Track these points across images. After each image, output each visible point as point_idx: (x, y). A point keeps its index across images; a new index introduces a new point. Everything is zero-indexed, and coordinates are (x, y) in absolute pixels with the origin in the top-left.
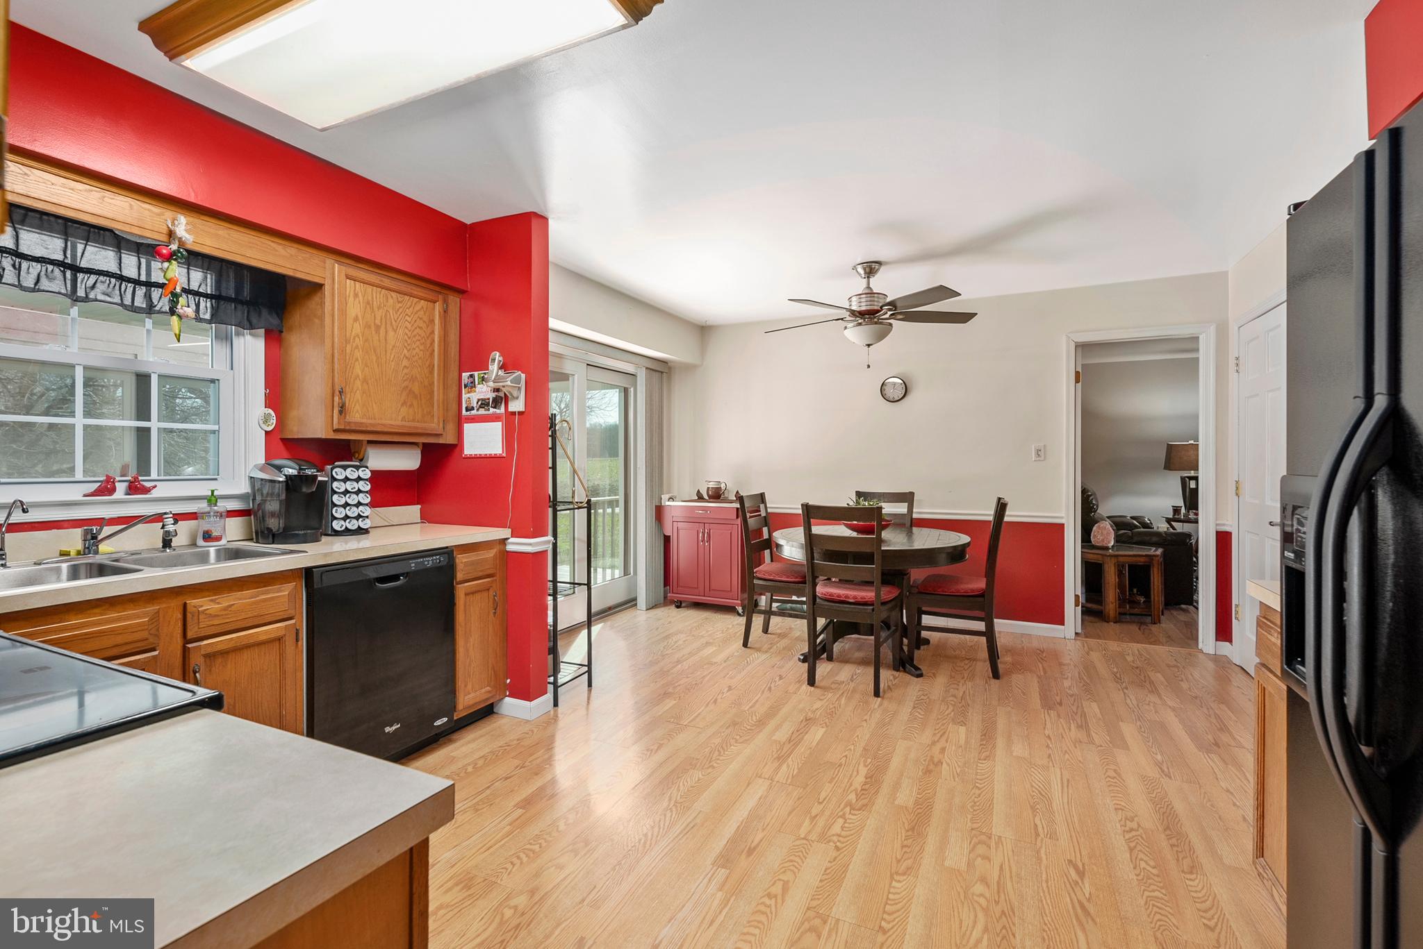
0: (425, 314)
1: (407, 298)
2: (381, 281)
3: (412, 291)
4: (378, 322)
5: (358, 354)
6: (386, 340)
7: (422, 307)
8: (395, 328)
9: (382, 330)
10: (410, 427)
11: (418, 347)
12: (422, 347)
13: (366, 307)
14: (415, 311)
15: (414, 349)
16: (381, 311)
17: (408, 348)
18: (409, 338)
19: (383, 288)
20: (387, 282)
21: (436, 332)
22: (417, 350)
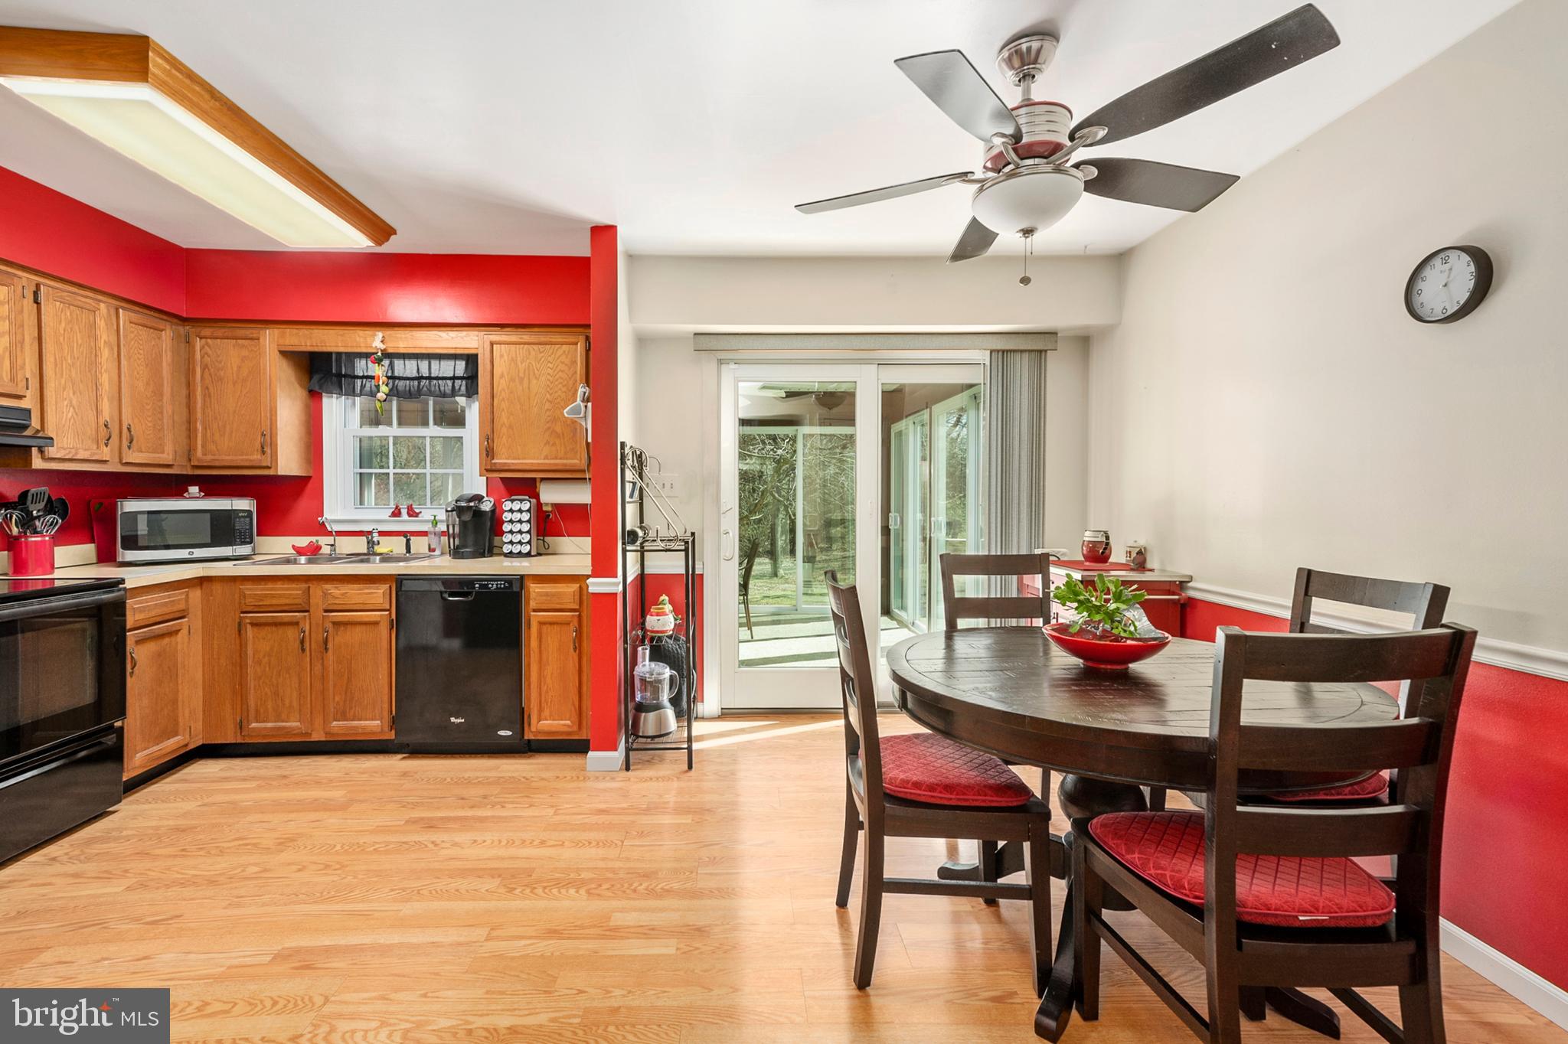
0: (567, 357)
1: (548, 347)
2: (521, 338)
3: (551, 340)
4: (521, 375)
5: (504, 405)
6: (529, 388)
7: (564, 352)
8: (538, 376)
9: (526, 381)
10: (550, 464)
11: (560, 389)
12: (564, 389)
13: (510, 364)
14: (557, 356)
15: (556, 392)
16: (524, 365)
17: (551, 392)
18: (552, 383)
19: (525, 343)
20: (526, 338)
21: (578, 372)
22: (559, 393)
